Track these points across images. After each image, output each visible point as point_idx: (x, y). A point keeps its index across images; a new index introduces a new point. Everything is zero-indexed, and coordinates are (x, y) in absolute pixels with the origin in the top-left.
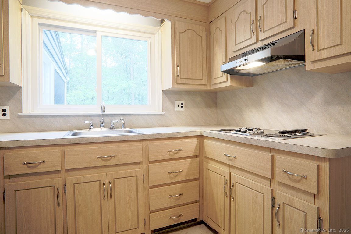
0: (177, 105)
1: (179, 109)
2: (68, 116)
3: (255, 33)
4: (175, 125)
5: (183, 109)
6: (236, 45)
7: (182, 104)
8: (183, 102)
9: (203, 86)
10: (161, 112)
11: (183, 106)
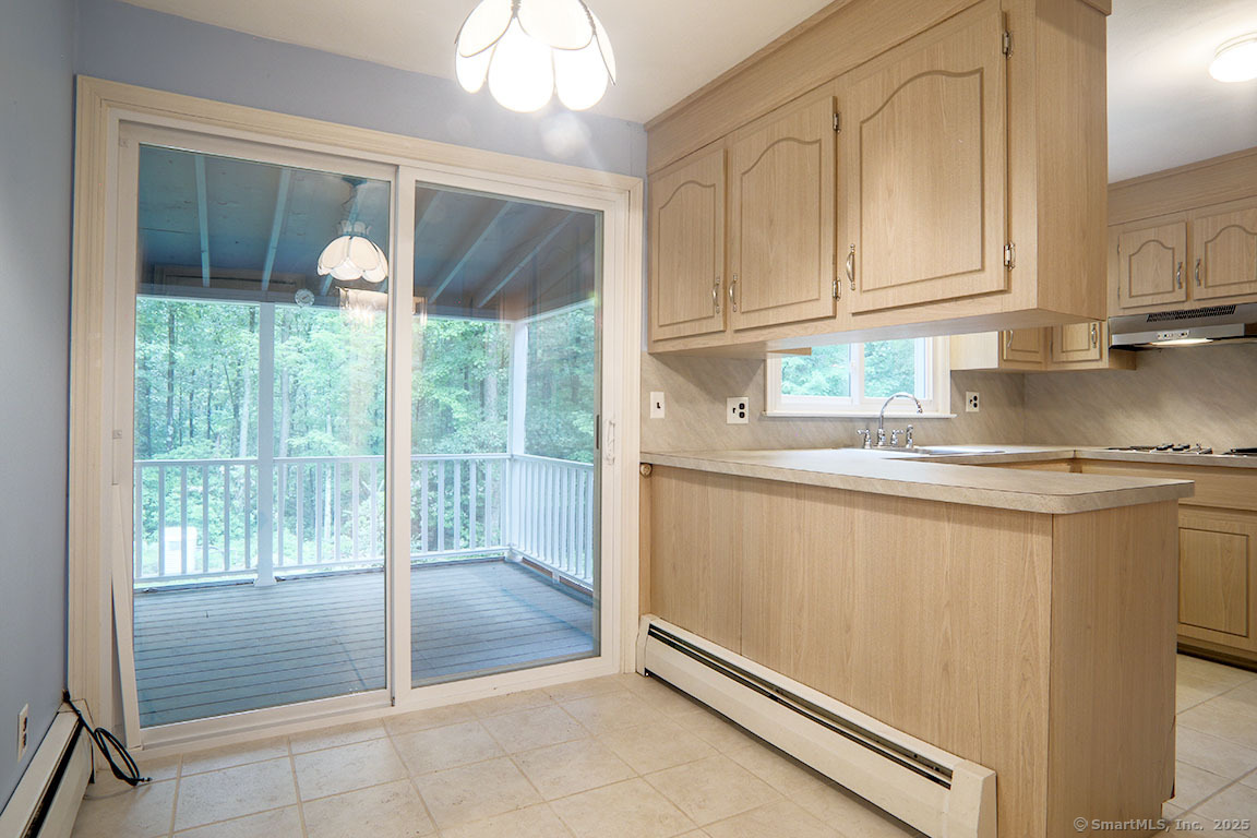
0: (968, 401)
1: (970, 408)
2: (823, 419)
3: (1184, 285)
4: (966, 443)
5: (977, 409)
6: (1131, 297)
7: (975, 398)
8: (977, 394)
9: (1036, 365)
10: (947, 414)
11: (977, 402)
